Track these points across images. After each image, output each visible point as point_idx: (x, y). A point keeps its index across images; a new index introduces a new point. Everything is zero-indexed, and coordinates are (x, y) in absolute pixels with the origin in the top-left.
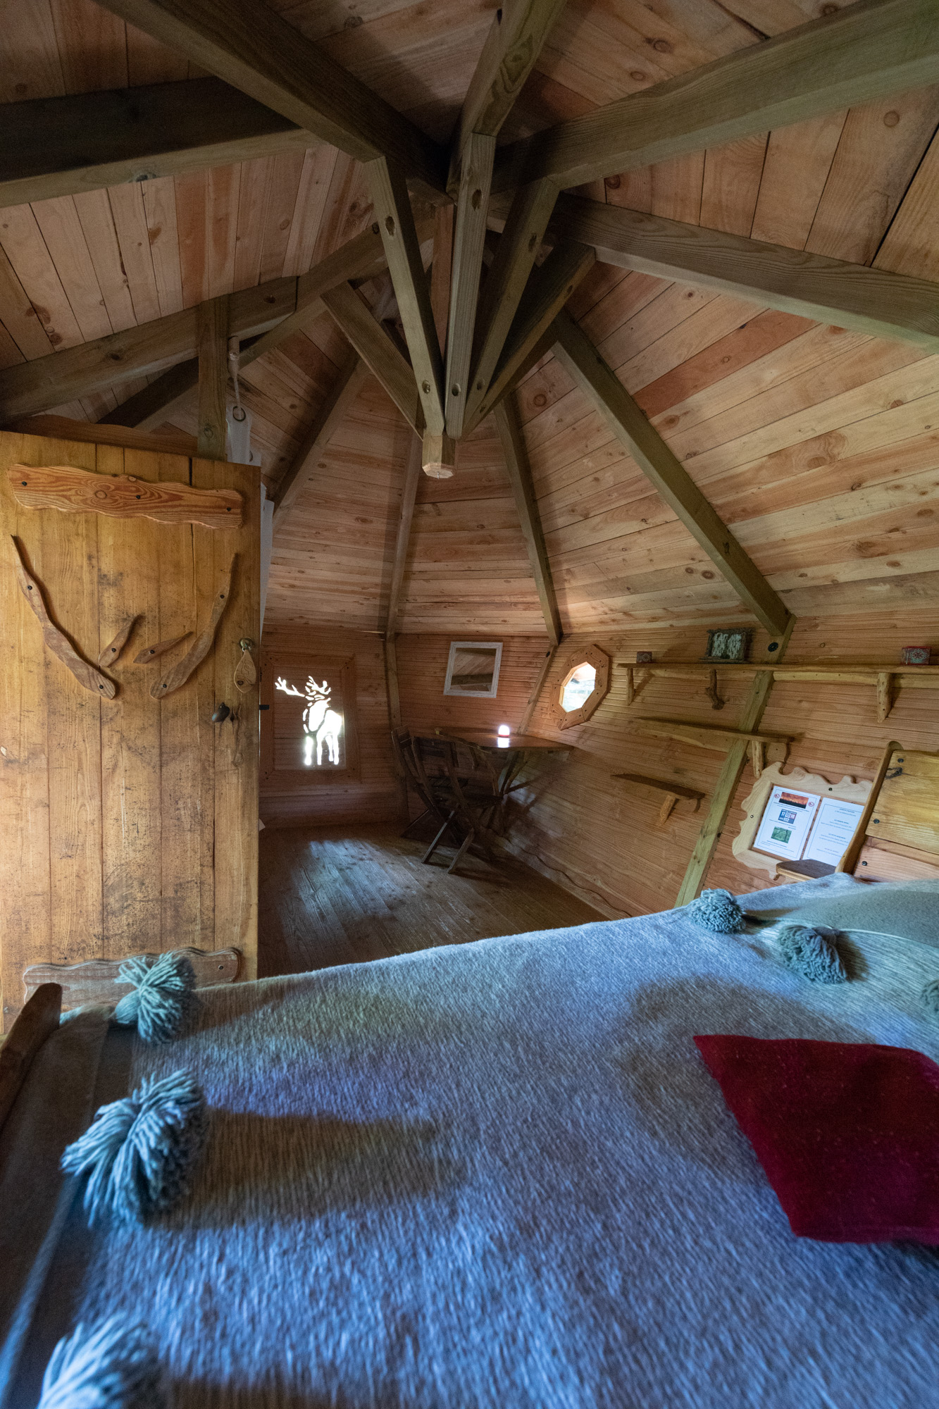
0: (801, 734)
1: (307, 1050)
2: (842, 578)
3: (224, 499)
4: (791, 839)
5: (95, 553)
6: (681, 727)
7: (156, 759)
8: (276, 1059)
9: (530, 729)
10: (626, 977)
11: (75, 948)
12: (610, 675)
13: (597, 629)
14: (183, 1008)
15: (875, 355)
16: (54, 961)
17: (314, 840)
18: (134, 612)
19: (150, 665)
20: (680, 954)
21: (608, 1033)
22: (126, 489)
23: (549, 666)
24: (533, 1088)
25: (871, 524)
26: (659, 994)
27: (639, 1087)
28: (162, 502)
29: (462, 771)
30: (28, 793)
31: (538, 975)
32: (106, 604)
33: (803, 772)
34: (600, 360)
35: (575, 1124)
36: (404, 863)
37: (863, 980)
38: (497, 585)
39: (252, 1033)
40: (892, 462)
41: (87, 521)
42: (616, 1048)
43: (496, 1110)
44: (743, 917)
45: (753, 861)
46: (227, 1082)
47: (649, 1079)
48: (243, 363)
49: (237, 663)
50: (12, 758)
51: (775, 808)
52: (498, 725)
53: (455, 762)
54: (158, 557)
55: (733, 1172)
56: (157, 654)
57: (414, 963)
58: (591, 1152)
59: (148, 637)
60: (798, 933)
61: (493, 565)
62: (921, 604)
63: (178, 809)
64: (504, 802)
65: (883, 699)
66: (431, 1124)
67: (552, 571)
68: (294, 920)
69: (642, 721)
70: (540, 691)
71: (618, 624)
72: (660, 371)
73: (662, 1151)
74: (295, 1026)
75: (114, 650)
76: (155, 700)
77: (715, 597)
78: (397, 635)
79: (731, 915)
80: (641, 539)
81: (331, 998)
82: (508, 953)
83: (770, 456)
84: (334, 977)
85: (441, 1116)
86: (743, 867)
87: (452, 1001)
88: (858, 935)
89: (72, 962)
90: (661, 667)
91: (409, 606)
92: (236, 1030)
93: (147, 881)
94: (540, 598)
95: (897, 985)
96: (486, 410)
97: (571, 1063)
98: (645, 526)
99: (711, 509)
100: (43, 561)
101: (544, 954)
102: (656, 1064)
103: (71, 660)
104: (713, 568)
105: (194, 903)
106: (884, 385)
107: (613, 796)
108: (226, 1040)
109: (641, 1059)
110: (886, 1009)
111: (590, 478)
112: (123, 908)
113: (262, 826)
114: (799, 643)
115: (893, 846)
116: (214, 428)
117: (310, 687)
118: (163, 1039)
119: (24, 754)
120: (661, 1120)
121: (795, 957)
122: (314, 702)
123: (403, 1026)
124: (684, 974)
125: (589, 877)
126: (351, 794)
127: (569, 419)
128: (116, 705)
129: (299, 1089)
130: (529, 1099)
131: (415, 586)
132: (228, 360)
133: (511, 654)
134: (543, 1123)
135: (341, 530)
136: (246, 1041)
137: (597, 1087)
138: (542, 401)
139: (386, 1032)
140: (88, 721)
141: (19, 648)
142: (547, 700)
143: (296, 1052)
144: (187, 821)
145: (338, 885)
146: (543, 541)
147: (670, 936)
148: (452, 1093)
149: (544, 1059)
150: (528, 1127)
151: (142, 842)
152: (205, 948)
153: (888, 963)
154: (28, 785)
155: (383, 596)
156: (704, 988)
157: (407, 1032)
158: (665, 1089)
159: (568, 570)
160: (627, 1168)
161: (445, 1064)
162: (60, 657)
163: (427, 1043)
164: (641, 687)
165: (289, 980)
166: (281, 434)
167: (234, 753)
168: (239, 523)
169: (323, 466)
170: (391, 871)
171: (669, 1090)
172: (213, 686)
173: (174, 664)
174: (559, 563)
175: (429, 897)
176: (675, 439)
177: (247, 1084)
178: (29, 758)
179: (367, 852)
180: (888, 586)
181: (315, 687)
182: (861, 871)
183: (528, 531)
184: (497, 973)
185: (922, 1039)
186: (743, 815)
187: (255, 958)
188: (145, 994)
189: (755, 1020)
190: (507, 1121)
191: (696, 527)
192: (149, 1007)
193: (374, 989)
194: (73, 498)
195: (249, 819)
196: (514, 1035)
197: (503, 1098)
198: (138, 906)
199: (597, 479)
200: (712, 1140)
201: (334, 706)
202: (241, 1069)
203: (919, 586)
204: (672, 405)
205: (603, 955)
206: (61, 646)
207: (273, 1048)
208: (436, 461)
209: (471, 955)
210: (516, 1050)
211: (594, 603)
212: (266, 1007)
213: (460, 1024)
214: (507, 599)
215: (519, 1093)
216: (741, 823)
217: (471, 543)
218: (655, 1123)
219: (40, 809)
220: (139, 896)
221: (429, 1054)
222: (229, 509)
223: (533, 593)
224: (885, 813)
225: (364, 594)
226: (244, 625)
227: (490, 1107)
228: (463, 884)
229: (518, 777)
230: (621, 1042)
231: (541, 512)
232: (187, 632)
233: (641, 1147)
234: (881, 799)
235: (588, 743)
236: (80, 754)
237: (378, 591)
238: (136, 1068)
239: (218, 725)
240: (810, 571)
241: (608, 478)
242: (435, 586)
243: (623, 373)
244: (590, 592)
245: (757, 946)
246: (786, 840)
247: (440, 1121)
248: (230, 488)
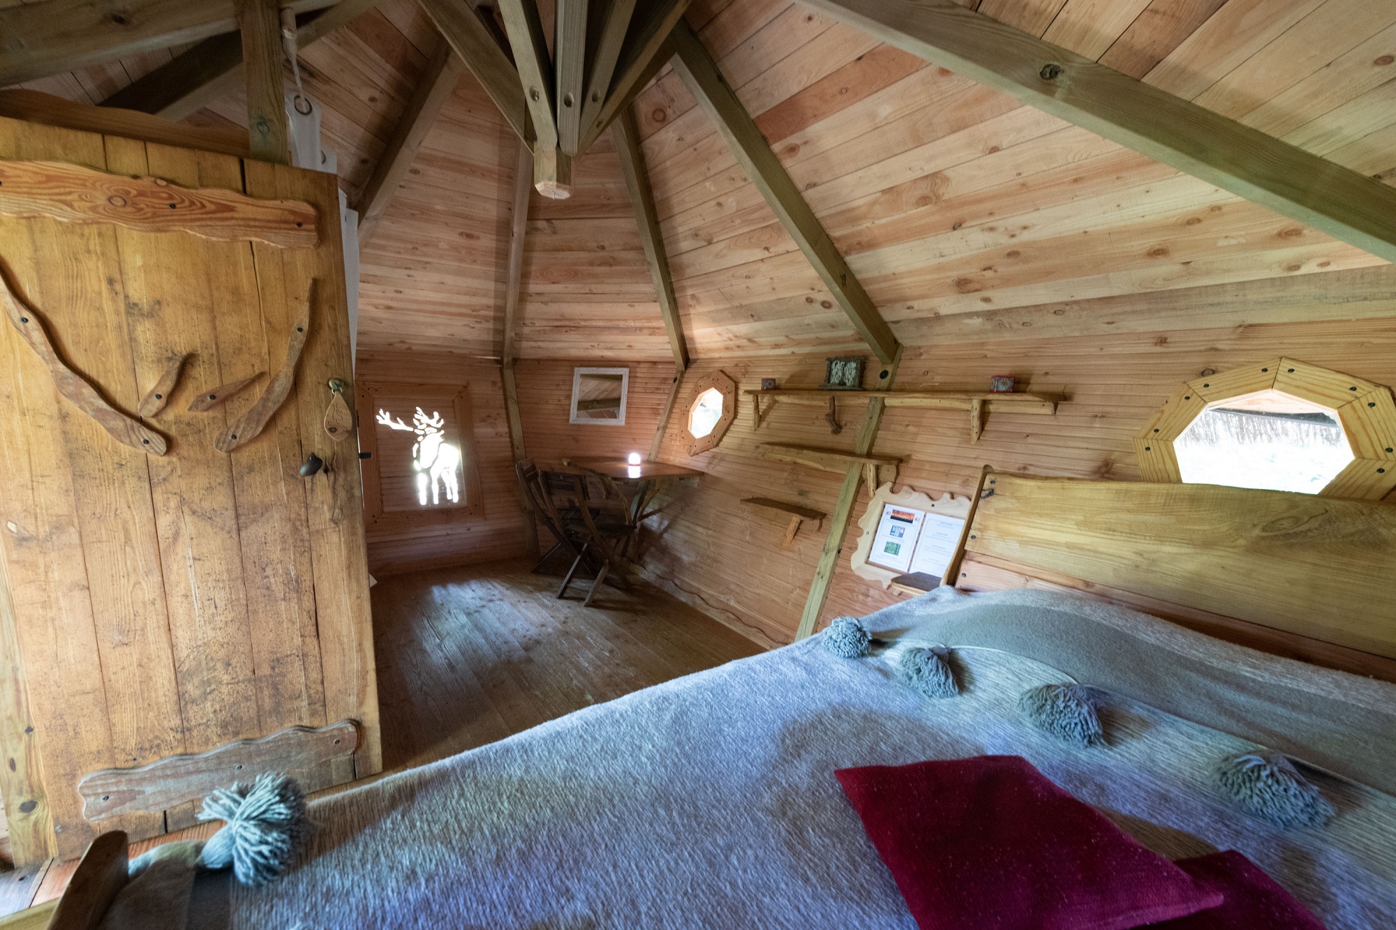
0: (909, 456)
1: (447, 857)
2: (943, 311)
3: (292, 212)
4: (901, 551)
5: (117, 276)
6: (805, 452)
7: (231, 523)
8: (411, 876)
9: (660, 456)
10: (770, 717)
11: (147, 746)
12: (736, 400)
13: (722, 355)
14: (291, 837)
15: (978, 100)
16: (118, 765)
17: (435, 584)
18: (182, 349)
19: (211, 413)
20: (816, 685)
21: (757, 780)
22: (154, 195)
23: (677, 392)
24: (690, 855)
25: (967, 262)
26: (800, 730)
27: (790, 833)
28: (206, 213)
29: (594, 502)
30: (56, 575)
31: (686, 729)
32: (141, 339)
33: (911, 490)
34: (720, 78)
35: (734, 885)
36: (537, 600)
37: (971, 692)
38: (621, 310)
39: (380, 848)
40: (988, 206)
41: (100, 235)
42: (765, 795)
43: (655, 887)
44: (869, 641)
45: (868, 574)
46: (354, 915)
47: (798, 823)
48: (302, 42)
49: (327, 407)
50: (27, 535)
51: (887, 524)
52: (629, 453)
53: (585, 494)
54: (209, 281)
55: (878, 905)
56: (219, 399)
57: (559, 733)
58: (750, 913)
59: (203, 380)
60: (918, 655)
61: (616, 288)
62: (1008, 336)
63: (266, 577)
64: (637, 530)
65: (976, 423)
66: (590, 918)
67: (677, 295)
68: (419, 674)
69: (768, 446)
70: (669, 417)
71: (743, 350)
72: (782, 95)
73: (815, 897)
74: (431, 832)
75: (159, 397)
76: (223, 454)
77: (833, 326)
78: (516, 360)
79: (859, 641)
80: (764, 267)
81: (470, 791)
82: (655, 708)
83: (883, 191)
84: (471, 764)
85: (600, 906)
86: (859, 580)
87: (602, 771)
88: (966, 652)
89: (145, 762)
90: (784, 394)
91: (526, 330)
92: (361, 848)
93: (234, 662)
94: (666, 322)
95: (999, 694)
96: (602, 125)
97: (725, 819)
98: (766, 254)
99: (830, 241)
100: (40, 285)
101: (691, 704)
102: (803, 805)
103: (98, 410)
104: (830, 298)
105: (296, 677)
106: (985, 129)
107: (743, 519)
108: (349, 863)
109: (790, 803)
110: (991, 718)
111: (713, 203)
112: (205, 695)
113: (374, 582)
114: (908, 370)
115: (987, 559)
116: (273, 122)
117: (419, 420)
118: (269, 877)
119: (44, 530)
120: (811, 864)
121: (915, 677)
122: (425, 435)
123: (552, 809)
124: (822, 706)
125: (722, 598)
126: (474, 532)
127: (689, 138)
128: (169, 463)
129: (441, 906)
130: (687, 868)
131: (532, 309)
132: (282, 37)
133: (638, 380)
134: (703, 891)
135: (443, 245)
136: (374, 859)
137: (751, 841)
138: (661, 115)
139: (534, 819)
140: (131, 483)
141: (19, 398)
142: (677, 426)
143: (434, 861)
144: (278, 589)
145: (466, 631)
146: (667, 265)
147: (808, 669)
148: (610, 876)
149: (699, 819)
150: (689, 899)
151: (222, 618)
152: (316, 723)
153: (991, 675)
154: (55, 566)
155: (496, 319)
156: (839, 717)
157: (556, 815)
158: (813, 830)
159: (693, 296)
160: (785, 922)
161: (600, 845)
162: (81, 407)
163: (579, 824)
164: (766, 412)
165: (420, 776)
166: (360, 131)
167: (332, 508)
168: (315, 241)
169: (415, 172)
170: (523, 610)
171: (817, 830)
172: (299, 434)
173: (244, 411)
174: (684, 288)
175: (566, 634)
176: (796, 168)
177: (379, 913)
178: (51, 533)
179: (496, 592)
180: (980, 320)
181: (425, 419)
182: (961, 582)
183: (651, 255)
184: (646, 731)
185: (1020, 742)
186: (860, 532)
187: (378, 726)
188: (241, 830)
189: (885, 743)
190: (667, 897)
191: (816, 259)
192: (247, 846)
193: (517, 771)
194: (76, 205)
195: (358, 580)
196: (668, 799)
197: (662, 872)
198: (225, 689)
199: (719, 204)
200: (859, 876)
201: (447, 438)
202: (370, 896)
203: (1005, 320)
204: (792, 133)
205: (747, 696)
206: (82, 394)
207: (406, 862)
208: (550, 180)
209: (618, 715)
210: (671, 816)
211: (720, 329)
212: (394, 814)
213: (613, 796)
214: (632, 324)
215: (677, 863)
216: (858, 540)
217: (592, 264)
218: (806, 868)
219: (77, 594)
220: (226, 678)
221: (582, 836)
222: (299, 225)
223: (658, 318)
224: (980, 530)
225: (475, 316)
226: (332, 363)
227: (650, 885)
228: (600, 616)
229: (651, 504)
230: (770, 787)
231: (664, 236)
232: (257, 372)
233: (796, 897)
234: (976, 517)
235: (718, 468)
236: (125, 523)
237: (491, 314)
238: (236, 920)
239: (308, 479)
240: (916, 304)
241: (731, 203)
242: (554, 309)
243: (744, 95)
244: (716, 319)
245: (882, 667)
246: (896, 553)
247: (599, 913)
248: (299, 199)
